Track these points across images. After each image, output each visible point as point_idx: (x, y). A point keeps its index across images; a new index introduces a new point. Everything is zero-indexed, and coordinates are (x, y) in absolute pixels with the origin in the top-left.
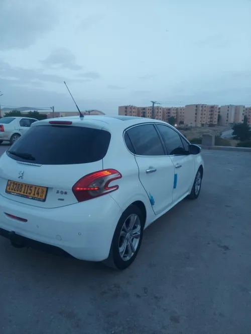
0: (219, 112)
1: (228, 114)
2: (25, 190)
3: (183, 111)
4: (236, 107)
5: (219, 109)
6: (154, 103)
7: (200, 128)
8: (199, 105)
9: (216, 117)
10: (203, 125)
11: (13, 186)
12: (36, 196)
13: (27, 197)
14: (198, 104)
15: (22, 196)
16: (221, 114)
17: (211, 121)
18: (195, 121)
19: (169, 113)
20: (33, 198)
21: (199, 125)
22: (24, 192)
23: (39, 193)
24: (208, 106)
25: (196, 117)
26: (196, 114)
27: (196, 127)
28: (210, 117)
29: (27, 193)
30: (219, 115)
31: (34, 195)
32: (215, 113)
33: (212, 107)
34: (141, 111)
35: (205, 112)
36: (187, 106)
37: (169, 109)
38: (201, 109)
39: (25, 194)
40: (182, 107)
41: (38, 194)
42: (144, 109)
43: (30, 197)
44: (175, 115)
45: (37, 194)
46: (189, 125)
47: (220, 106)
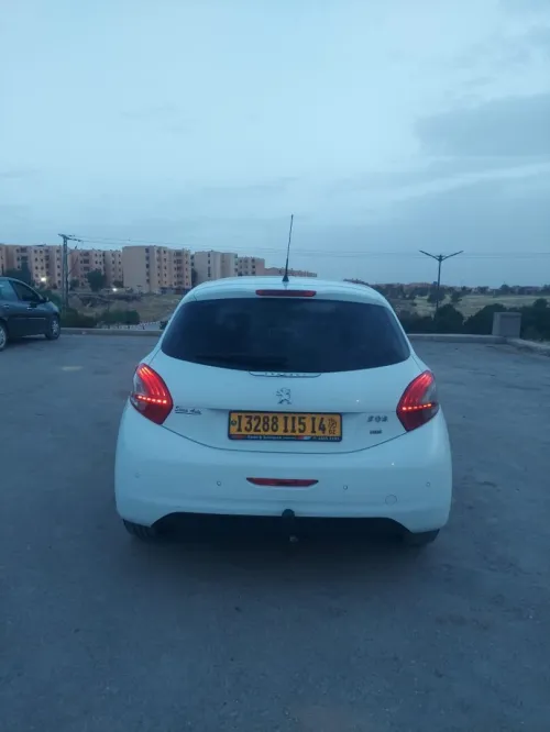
0: (193, 264)
1: (209, 268)
2: (286, 427)
3: (118, 260)
4: (223, 255)
5: (192, 257)
6: (65, 238)
7: (158, 296)
8: (152, 247)
9: (189, 274)
10: (164, 290)
11: (249, 423)
12: (319, 433)
13: (298, 439)
14: (148, 244)
15: (282, 438)
16: (197, 267)
17: (181, 283)
18: (148, 281)
19: (86, 261)
20: (312, 439)
21: (157, 291)
22: (286, 431)
23: (325, 427)
24: (170, 252)
25: (148, 274)
26: (148, 266)
27: (150, 294)
28: (175, 273)
29: (293, 431)
30: (193, 270)
31: (314, 431)
32: (186, 266)
33: (179, 253)
34: (16, 255)
35: (166, 264)
36: (126, 249)
37: (87, 253)
38: (156, 255)
39: (289, 433)
40: (114, 250)
41: (322, 428)
42: (23, 249)
43: (306, 438)
44: (102, 267)
45: (320, 428)
46: (136, 290)
47: (193, 253)
